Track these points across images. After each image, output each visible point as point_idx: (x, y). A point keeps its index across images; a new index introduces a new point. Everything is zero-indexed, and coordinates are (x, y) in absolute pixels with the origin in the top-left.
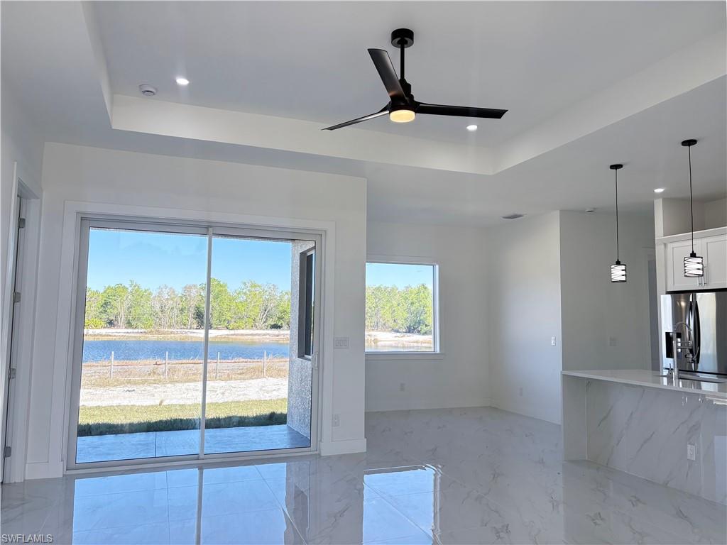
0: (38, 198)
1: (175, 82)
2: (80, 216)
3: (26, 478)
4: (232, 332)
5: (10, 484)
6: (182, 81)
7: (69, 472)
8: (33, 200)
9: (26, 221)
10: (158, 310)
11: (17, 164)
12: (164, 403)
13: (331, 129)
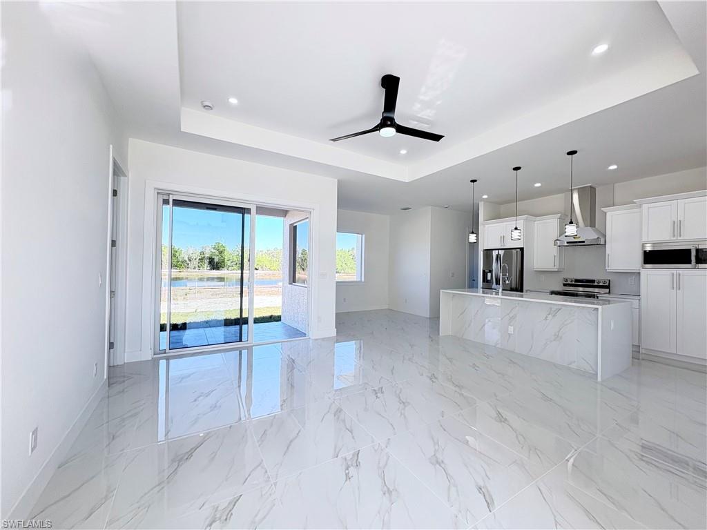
0: (126, 176)
1: (228, 101)
2: (156, 191)
3: (126, 361)
4: (232, 272)
5: (114, 366)
6: (233, 101)
7: (155, 356)
8: (122, 178)
9: (118, 192)
10: (187, 260)
11: (113, 147)
12: (198, 311)
13: (334, 140)
